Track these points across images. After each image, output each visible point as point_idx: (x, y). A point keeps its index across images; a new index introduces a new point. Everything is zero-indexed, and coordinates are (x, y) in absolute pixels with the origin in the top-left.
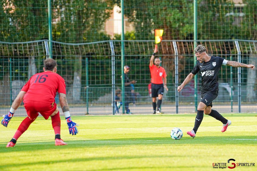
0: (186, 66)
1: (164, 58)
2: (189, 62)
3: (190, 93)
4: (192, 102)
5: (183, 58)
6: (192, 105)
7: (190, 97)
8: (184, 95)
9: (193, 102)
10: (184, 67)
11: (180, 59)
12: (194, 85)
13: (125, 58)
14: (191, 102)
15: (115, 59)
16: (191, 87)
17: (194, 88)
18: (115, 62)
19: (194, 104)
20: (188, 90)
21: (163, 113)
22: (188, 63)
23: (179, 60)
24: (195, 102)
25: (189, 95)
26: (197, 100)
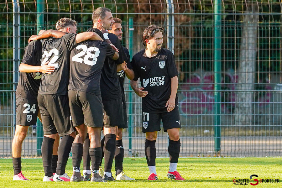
0: (193, 41)
1: (140, 21)
2: (202, 30)
3: (203, 105)
4: (207, 128)
5: (187, 20)
6: (207, 135)
7: (204, 117)
8: (188, 112)
9: (210, 129)
10: (188, 42)
11: (179, 24)
12: (213, 88)
13: (45, 20)
14: (204, 128)
15: (22, 21)
16: (205, 92)
17: (212, 94)
18: (22, 28)
19: (213, 132)
20: (198, 99)
21: (137, 155)
22: (198, 34)
23: (176, 26)
24: (214, 128)
25: (200, 112)
26: (218, 124)
